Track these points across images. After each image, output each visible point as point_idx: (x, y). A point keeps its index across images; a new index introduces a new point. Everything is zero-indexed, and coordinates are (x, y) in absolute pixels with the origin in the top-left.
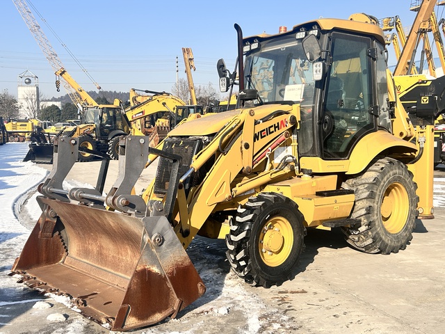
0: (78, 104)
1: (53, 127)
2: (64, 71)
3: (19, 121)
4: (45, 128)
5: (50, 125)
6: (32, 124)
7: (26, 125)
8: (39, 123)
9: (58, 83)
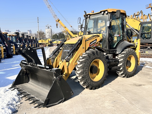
0: (64, 33)
1: (56, 41)
2: (59, 20)
3: (44, 39)
4: (53, 42)
5: (54, 40)
6: (48, 40)
7: (46, 41)
8: (51, 40)
9: (57, 25)
